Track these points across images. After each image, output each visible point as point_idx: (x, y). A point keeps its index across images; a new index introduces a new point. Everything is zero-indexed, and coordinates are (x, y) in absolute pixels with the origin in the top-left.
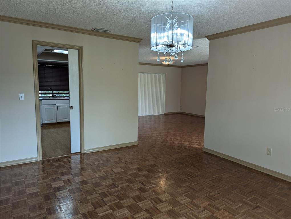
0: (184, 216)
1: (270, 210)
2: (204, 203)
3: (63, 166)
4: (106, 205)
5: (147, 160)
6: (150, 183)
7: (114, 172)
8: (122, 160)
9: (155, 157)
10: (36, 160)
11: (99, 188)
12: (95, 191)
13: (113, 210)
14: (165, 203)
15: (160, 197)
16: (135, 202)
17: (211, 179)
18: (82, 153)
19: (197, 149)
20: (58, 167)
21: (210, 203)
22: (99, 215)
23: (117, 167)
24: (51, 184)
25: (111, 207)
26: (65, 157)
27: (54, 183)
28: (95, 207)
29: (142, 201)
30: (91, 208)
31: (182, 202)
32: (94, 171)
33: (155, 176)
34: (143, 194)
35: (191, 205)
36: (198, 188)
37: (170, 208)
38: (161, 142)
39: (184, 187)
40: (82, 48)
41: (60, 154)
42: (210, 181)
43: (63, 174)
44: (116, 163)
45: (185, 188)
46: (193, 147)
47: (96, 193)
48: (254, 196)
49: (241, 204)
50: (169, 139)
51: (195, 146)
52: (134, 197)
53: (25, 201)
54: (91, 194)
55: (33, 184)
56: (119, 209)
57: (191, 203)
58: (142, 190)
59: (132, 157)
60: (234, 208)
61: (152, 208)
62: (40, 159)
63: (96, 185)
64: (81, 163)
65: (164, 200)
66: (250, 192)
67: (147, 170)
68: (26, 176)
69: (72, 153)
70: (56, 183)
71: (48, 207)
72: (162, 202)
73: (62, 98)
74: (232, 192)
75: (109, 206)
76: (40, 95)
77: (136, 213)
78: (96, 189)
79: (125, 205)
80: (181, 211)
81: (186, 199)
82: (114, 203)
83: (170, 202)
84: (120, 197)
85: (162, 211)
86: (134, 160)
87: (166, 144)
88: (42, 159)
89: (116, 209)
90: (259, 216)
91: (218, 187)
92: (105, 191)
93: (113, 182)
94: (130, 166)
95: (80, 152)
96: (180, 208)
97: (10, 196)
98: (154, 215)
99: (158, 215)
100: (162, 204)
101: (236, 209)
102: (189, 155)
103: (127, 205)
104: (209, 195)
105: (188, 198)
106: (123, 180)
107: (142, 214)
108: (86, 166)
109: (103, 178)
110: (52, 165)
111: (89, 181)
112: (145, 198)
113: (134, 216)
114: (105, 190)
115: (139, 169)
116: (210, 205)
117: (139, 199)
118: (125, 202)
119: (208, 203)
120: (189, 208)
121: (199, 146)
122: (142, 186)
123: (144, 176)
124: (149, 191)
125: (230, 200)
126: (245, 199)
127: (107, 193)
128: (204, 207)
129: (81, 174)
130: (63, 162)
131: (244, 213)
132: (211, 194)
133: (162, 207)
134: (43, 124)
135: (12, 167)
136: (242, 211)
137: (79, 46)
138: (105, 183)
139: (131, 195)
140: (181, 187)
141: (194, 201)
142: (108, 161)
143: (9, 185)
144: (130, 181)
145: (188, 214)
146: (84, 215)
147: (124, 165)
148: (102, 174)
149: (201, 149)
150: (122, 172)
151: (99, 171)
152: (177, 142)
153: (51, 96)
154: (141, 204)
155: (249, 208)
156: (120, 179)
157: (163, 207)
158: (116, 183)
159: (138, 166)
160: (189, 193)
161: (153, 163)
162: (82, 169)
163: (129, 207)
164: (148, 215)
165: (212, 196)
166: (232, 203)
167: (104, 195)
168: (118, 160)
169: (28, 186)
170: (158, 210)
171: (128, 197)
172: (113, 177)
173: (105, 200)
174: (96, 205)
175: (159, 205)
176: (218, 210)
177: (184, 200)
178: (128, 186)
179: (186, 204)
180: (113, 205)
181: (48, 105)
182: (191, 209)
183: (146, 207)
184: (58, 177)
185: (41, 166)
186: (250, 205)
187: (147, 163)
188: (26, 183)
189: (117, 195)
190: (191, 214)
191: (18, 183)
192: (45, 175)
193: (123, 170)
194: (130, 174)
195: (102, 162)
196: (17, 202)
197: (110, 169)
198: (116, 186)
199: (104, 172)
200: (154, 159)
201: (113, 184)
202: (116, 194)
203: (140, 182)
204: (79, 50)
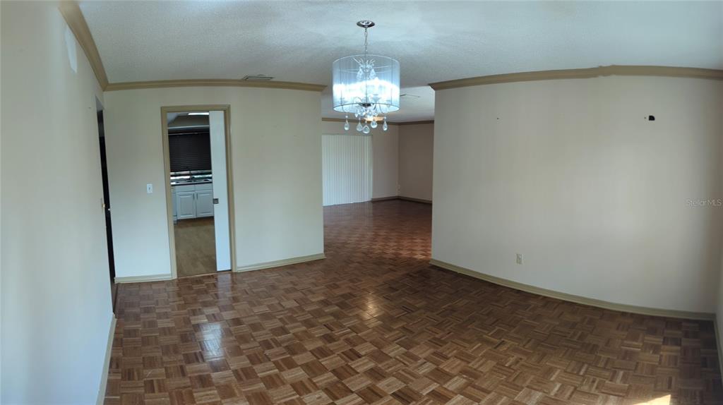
0: (393, 376)
1: (517, 344)
2: (425, 352)
3: (206, 292)
4: (270, 360)
5: (337, 287)
6: (342, 327)
7: (284, 307)
8: (296, 287)
9: (351, 281)
10: (169, 278)
11: (259, 333)
12: (253, 337)
13: (281, 369)
14: (364, 358)
15: (356, 349)
16: (315, 358)
17: (439, 312)
18: (234, 271)
19: (422, 261)
20: (199, 292)
21: (435, 350)
22: (258, 375)
23: (288, 299)
24: (189, 319)
25: (277, 365)
26: (209, 277)
27: (194, 317)
28: (253, 362)
29: (326, 356)
30: (246, 363)
31: (392, 354)
32: (252, 304)
33: (351, 315)
34: (328, 345)
35: (406, 357)
36: (419, 329)
37: (372, 365)
38: (364, 253)
39: (397, 329)
40: (229, 107)
41: (200, 272)
42: (437, 314)
43: (206, 304)
44: (287, 291)
45: (398, 332)
46: (416, 259)
47: (255, 340)
48: (497, 328)
49: (480, 344)
50: (377, 247)
51: (419, 256)
52: (314, 350)
53: (156, 337)
54: (246, 341)
55: (166, 315)
56: (289, 368)
57: (405, 354)
58: (329, 338)
59: (314, 281)
60: (470, 352)
61: (342, 367)
62: (175, 277)
63: (255, 327)
64: (233, 288)
65: (363, 353)
66: (493, 323)
67: (337, 305)
68: (157, 301)
69: (218, 270)
70: (196, 317)
71: (186, 352)
72: (360, 356)
73: (203, 181)
74: (469, 327)
75: (274, 362)
76: (172, 178)
77: (316, 376)
78: (254, 334)
79: (299, 364)
80: (389, 368)
81: (398, 348)
82: (283, 359)
83: (372, 356)
84: (292, 350)
85: (358, 371)
86: (317, 286)
87: (371, 255)
88: (178, 277)
89: (286, 368)
90: (501, 356)
91: (449, 324)
92: (269, 339)
93: (280, 324)
94: (310, 296)
95: (230, 270)
96: (387, 364)
97: (139, 326)
98: (346, 378)
99: (352, 378)
100: (360, 359)
101: (472, 352)
102: (408, 274)
103: (303, 363)
104: (435, 339)
105: (402, 346)
106: (297, 321)
107: (325, 377)
108: (239, 294)
109: (265, 316)
110: (190, 288)
111: (244, 320)
112: (332, 352)
113: (313, 379)
114: (268, 337)
115: (325, 303)
116: (434, 354)
117: (322, 352)
118: (301, 359)
119: (432, 350)
120: (401, 361)
121: (423, 257)
122: (329, 332)
123: (332, 314)
124: (338, 340)
125: (464, 340)
126: (486, 334)
127: (271, 342)
128: (425, 359)
129: (233, 308)
130: (207, 285)
131: (483, 356)
132: (437, 336)
133: (358, 364)
134: (178, 221)
135: (140, 284)
136: (480, 355)
137: (225, 106)
138: (269, 325)
139: (310, 346)
140: (391, 330)
141: (411, 351)
142: (273, 287)
143: (137, 310)
144: (309, 324)
145: (400, 371)
146: (235, 372)
147: (299, 295)
148: (264, 309)
149: (427, 261)
150: (296, 307)
151: (260, 304)
152: (390, 252)
153: (187, 179)
154: (325, 362)
155: (490, 348)
156: (292, 320)
157: (360, 365)
158: (286, 326)
159: (322, 298)
160: (403, 338)
161: (348, 291)
162: (235, 299)
163: (307, 367)
164: (336, 378)
165: (439, 340)
166: (467, 345)
167: (267, 345)
168: (291, 286)
169: (160, 316)
170: (353, 369)
171: (305, 350)
172: (282, 316)
173: (267, 352)
174: (254, 359)
175: (353, 362)
176: (446, 358)
177: (394, 351)
178: (305, 332)
179: (398, 357)
180: (280, 362)
181: (185, 192)
182: (405, 364)
183: (333, 366)
184: (200, 309)
185: (176, 288)
186: (492, 343)
187: (338, 292)
188: (157, 311)
189: (287, 346)
190: (405, 372)
191: (147, 310)
192: (181, 303)
193: (298, 305)
194: (309, 312)
195: (264, 289)
196: (148, 337)
197: (277, 302)
198: (284, 331)
199: (268, 306)
200: (351, 284)
201: (282, 327)
202: (285, 345)
203: (325, 325)
204: (225, 111)
